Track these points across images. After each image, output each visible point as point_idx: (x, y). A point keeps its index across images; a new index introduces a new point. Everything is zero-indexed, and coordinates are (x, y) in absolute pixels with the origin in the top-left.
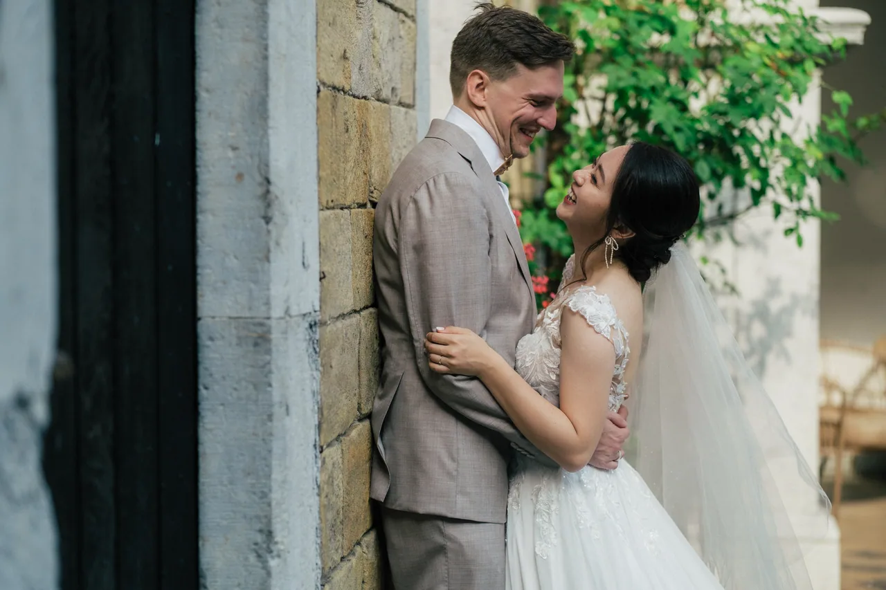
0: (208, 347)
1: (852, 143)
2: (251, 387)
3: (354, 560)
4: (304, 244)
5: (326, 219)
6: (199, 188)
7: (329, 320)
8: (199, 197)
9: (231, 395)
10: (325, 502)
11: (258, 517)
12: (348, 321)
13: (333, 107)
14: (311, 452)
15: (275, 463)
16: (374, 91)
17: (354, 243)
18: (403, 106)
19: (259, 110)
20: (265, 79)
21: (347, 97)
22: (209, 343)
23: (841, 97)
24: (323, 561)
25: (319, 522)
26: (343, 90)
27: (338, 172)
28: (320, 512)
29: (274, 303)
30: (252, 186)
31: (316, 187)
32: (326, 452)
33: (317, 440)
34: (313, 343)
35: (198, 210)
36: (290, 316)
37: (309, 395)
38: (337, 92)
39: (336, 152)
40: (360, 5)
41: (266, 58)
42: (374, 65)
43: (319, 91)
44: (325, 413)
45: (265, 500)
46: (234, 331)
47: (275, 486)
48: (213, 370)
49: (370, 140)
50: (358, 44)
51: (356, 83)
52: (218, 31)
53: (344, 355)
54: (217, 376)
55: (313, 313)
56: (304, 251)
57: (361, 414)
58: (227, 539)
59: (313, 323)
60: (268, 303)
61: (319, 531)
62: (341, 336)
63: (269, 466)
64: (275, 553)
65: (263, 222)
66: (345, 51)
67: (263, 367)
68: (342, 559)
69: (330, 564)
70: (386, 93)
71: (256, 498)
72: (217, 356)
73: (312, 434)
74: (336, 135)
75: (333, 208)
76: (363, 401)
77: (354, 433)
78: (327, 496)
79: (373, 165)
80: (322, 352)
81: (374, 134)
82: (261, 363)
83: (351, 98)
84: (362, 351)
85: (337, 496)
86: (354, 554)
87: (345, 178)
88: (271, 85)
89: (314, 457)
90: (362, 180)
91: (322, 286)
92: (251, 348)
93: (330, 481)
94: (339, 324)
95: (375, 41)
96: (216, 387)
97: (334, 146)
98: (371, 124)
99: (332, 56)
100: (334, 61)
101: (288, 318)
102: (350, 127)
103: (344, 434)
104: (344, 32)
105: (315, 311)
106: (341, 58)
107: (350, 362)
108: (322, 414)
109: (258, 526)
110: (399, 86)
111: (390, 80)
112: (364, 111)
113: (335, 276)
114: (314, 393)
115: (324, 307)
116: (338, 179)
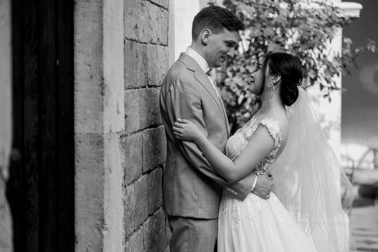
0: (79, 145)
1: (353, 59)
2: (96, 161)
3: (139, 231)
4: (118, 104)
5: (128, 94)
6: (75, 81)
7: (129, 134)
8: (75, 85)
9: (88, 165)
10: (127, 208)
11: (98, 214)
12: (137, 134)
13: (131, 48)
14: (121, 188)
15: (105, 192)
16: (149, 40)
17: (140, 102)
18: (163, 46)
19: (99, 50)
20: (102, 38)
21: (137, 43)
22: (79, 144)
23: (348, 40)
24: (126, 232)
25: (124, 215)
26: (136, 40)
27: (133, 74)
28: (124, 212)
29: (105, 128)
30: (96, 81)
31: (123, 80)
32: (127, 188)
33: (124, 182)
34: (122, 144)
35: (75, 90)
36: (112, 133)
37: (120, 164)
38: (133, 41)
39: (132, 66)
40: (143, 6)
41: (102, 29)
42: (150, 30)
43: (125, 42)
44: (127, 172)
45: (101, 207)
46: (89, 139)
47: (105, 202)
48: (81, 154)
49: (148, 61)
50: (142, 21)
51: (142, 37)
52: (83, 18)
53: (135, 148)
54: (82, 157)
55: (122, 132)
56: (118, 107)
57: (143, 172)
58: (86, 223)
59: (122, 135)
60: (102, 128)
61: (124, 220)
62: (134, 141)
63: (103, 193)
64: (105, 229)
65: (100, 95)
66: (136, 25)
67: (101, 154)
68: (134, 231)
69: (129, 233)
70: (155, 41)
71: (98, 206)
72: (82, 149)
73: (121, 181)
74: (132, 59)
75: (131, 89)
76: (144, 167)
77: (140, 180)
78: (127, 205)
79: (149, 70)
80: (126, 147)
81: (149, 58)
82: (100, 152)
83: (139, 44)
84: (144, 146)
85: (132, 205)
86: (140, 229)
87: (136, 77)
88: (104, 39)
89: (122, 189)
90: (144, 77)
91: (126, 120)
92: (96, 146)
93: (129, 199)
94: (133, 136)
95: (150, 20)
96: (82, 162)
97: (131, 64)
98: (148, 53)
99: (131, 27)
100: (131, 29)
101: (111, 134)
102: (138, 56)
103: (136, 180)
104: (136, 17)
105: (123, 131)
106: (135, 27)
107: (138, 151)
108: (126, 172)
109: (98, 218)
110: (161, 37)
111: (157, 35)
112: (145, 48)
113: (131, 116)
114: (122, 164)
115: (127, 129)
116: (133, 76)
